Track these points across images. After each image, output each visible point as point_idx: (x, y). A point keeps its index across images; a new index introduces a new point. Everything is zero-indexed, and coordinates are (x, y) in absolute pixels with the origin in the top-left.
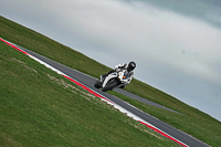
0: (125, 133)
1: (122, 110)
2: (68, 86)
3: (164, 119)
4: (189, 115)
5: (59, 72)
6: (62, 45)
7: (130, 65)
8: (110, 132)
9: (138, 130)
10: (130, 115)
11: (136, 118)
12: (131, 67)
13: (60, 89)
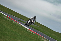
0: (24, 32)
4: (42, 27)
7: (35, 17)
8: (20, 32)
12: (35, 18)
13: (6, 20)
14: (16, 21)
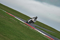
0: (41, 39)
2: (26, 26)
3: (52, 35)
5: (23, 22)
8: (37, 38)
9: (45, 38)
12: (36, 18)
13: (23, 26)
14: (33, 28)
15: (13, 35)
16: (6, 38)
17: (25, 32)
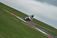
0: (42, 37)
1: (41, 31)
2: (27, 25)
3: (52, 33)
6: (25, 14)
9: (45, 36)
10: (43, 32)
11: (45, 33)
14: (34, 27)
15: (15, 33)
16: (8, 36)
17: (26, 31)
